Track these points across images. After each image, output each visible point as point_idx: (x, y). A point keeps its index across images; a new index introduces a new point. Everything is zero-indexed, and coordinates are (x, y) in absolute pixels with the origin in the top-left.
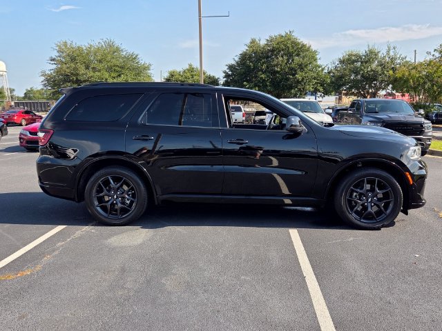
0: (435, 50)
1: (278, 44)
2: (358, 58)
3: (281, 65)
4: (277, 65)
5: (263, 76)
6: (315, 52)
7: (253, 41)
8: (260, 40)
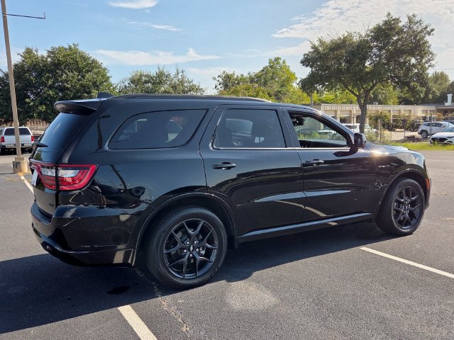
0: (219, 76)
1: (64, 56)
2: (150, 79)
3: (71, 81)
4: (66, 81)
5: (51, 92)
6: (105, 69)
7: (29, 51)
8: (37, 51)
